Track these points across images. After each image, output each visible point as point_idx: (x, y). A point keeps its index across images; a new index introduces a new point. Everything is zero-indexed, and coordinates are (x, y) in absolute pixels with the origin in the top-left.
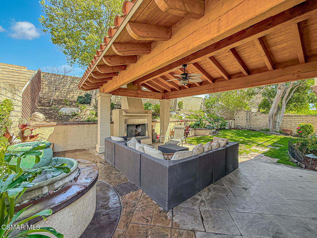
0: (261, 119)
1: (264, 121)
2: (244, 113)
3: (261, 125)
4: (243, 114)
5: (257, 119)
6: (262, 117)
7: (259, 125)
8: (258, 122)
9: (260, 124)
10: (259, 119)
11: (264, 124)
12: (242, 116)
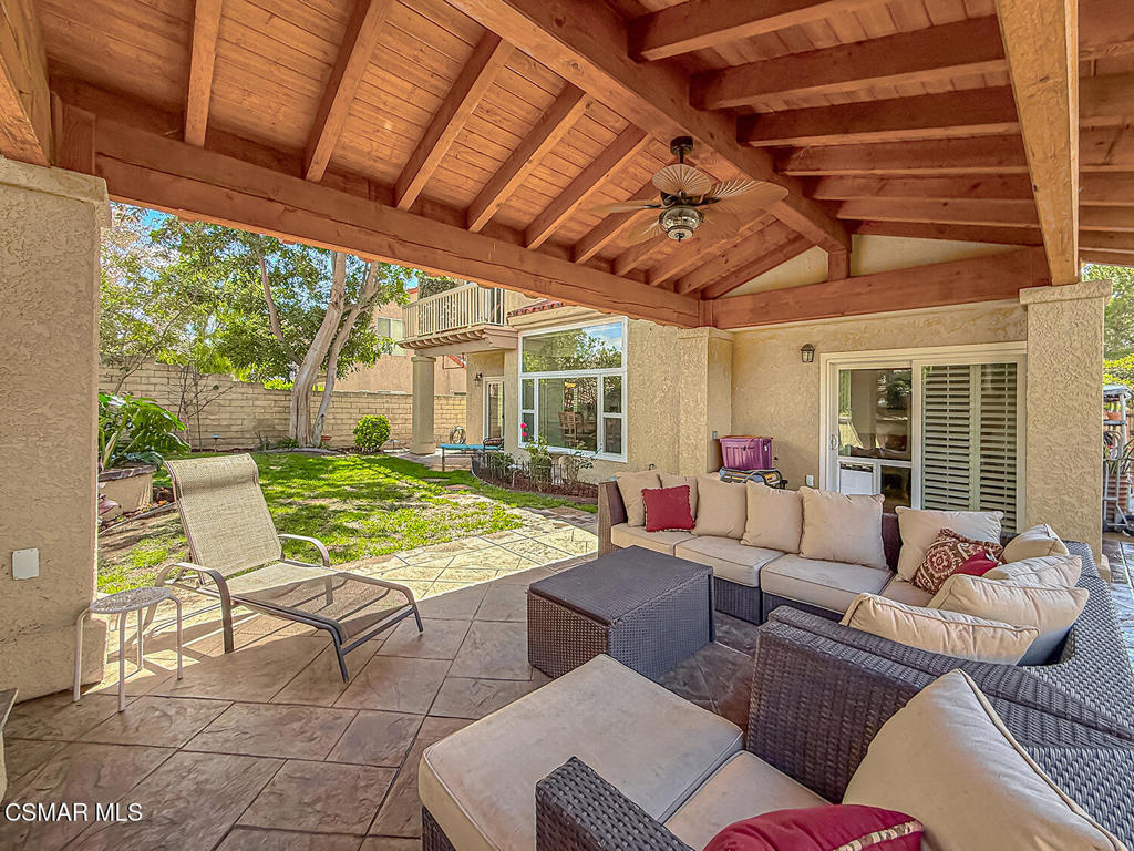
0: (234, 403)
1: (246, 410)
2: (158, 374)
3: (234, 428)
4: (153, 380)
5: (220, 405)
6: (240, 396)
7: (229, 426)
8: (224, 416)
9: (233, 422)
10: (228, 403)
11: (245, 422)
12: (144, 387)
